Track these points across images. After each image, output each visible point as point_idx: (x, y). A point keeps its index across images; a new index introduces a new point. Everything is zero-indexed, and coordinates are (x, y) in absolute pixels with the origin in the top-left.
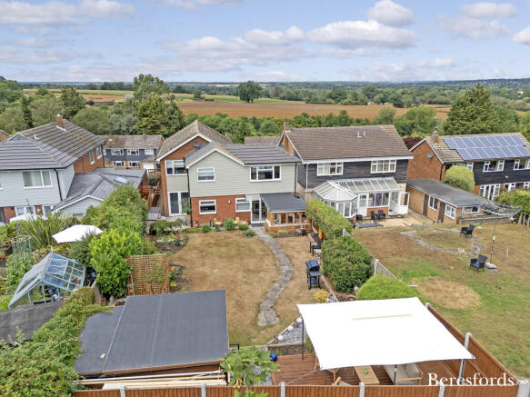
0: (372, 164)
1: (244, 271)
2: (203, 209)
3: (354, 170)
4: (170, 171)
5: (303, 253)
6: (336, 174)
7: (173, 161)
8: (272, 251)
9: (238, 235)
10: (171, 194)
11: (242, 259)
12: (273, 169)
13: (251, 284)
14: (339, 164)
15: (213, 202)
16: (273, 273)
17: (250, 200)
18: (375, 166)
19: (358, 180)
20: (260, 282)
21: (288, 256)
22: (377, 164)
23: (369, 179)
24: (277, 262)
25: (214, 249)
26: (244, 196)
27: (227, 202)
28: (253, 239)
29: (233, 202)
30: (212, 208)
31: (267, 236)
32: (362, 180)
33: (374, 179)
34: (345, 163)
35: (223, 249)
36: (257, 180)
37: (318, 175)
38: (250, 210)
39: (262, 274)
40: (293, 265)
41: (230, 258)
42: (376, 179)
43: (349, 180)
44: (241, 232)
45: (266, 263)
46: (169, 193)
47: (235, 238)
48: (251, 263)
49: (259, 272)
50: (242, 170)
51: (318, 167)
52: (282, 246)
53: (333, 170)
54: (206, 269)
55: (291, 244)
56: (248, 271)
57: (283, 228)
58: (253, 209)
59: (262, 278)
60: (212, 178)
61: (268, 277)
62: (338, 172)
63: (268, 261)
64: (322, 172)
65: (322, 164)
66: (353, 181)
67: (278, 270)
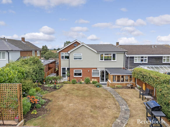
0: (163, 58)
1: (92, 107)
2: (75, 74)
3: (154, 61)
4: (63, 57)
5: (135, 98)
6: (144, 62)
7: (64, 53)
8: (112, 95)
9: (91, 86)
10: (63, 68)
11: (91, 99)
12: (112, 55)
13: (96, 118)
14: (145, 57)
15: (81, 71)
16: (115, 111)
17: (100, 71)
18: (164, 59)
19: (156, 66)
20: (104, 117)
21: (124, 99)
22: (166, 58)
23: (162, 66)
24: (117, 103)
25: (75, 92)
26: (96, 69)
27: (88, 71)
28: (100, 88)
29: (91, 71)
30: (80, 74)
31: (109, 87)
32: (158, 66)
33: (164, 66)
34: (148, 57)
35: (81, 92)
36: (103, 61)
37: (134, 62)
38: (99, 76)
39: (105, 110)
40: (129, 106)
41: (83, 97)
42: (166, 66)
43: (151, 66)
44: (93, 85)
45: (109, 102)
46: (61, 68)
47: (89, 87)
48: (98, 102)
49: (103, 108)
50: (96, 55)
51: (135, 58)
52: (119, 93)
53: (142, 60)
54: (65, 104)
55: (125, 92)
56: (95, 107)
57: (118, 84)
58: (101, 76)
59: (105, 113)
60: (81, 59)
61: (110, 113)
62: (145, 61)
63: (110, 101)
64: (137, 61)
65: (136, 57)
66: (153, 66)
67: (118, 108)
